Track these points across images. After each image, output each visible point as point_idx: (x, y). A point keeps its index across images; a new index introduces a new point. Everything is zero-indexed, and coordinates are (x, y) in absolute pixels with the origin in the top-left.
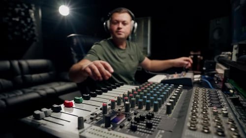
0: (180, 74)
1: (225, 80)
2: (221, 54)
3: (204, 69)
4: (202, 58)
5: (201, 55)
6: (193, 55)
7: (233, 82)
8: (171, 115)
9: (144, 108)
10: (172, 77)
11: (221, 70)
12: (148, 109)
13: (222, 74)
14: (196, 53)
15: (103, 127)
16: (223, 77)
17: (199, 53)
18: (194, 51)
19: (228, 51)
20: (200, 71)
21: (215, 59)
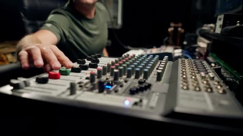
0: (159, 49)
1: (207, 54)
2: (202, 26)
3: (185, 43)
4: (183, 31)
5: (182, 27)
6: (174, 27)
7: (215, 55)
8: (162, 82)
9: (133, 77)
10: (151, 51)
11: (203, 44)
12: (137, 77)
13: (204, 48)
14: (177, 25)
15: (96, 93)
16: (205, 51)
17: (180, 25)
18: (175, 23)
19: (210, 23)
20: (179, 45)
21: (197, 33)
